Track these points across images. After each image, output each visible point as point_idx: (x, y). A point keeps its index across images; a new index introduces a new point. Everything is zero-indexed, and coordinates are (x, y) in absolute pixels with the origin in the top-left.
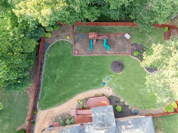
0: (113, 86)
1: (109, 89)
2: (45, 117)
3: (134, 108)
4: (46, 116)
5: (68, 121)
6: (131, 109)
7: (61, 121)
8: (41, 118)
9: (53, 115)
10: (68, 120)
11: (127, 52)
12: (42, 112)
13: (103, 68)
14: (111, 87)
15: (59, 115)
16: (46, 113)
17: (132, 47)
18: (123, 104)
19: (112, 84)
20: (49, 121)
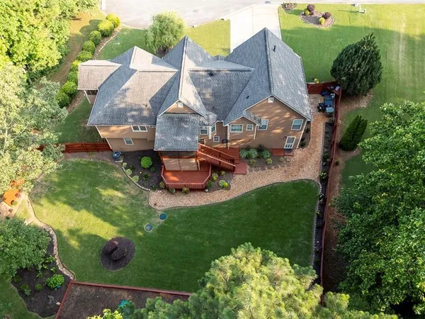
0: (143, 209)
1: (155, 204)
2: (302, 167)
3: (116, 163)
4: (301, 169)
5: (254, 153)
6: (124, 162)
7: (266, 154)
8: (310, 167)
9: (286, 168)
10: (254, 156)
11: (78, 291)
12: (309, 177)
13: (153, 253)
14: (150, 207)
15: (273, 168)
16: (300, 173)
17: (58, 303)
18: (136, 173)
19: (146, 214)
20: (292, 159)
